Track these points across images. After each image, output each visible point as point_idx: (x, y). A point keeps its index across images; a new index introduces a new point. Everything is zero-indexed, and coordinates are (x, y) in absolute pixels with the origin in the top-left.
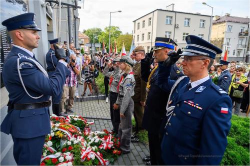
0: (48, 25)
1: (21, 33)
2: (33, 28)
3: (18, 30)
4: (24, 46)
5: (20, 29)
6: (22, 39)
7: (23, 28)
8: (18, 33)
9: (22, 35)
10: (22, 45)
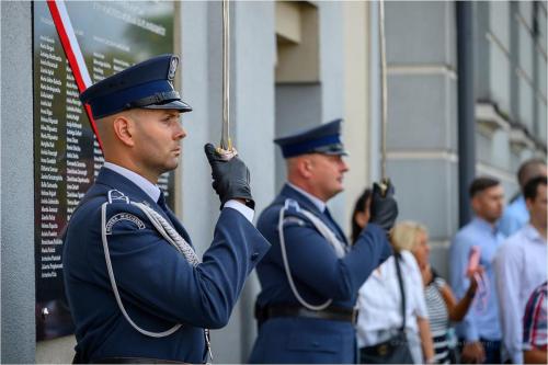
0: (283, 44)
1: (131, 123)
2: (166, 106)
3: (122, 115)
4: (134, 166)
5: (128, 109)
6: (130, 142)
7: (136, 105)
8: (121, 125)
9: (131, 131)
10: (130, 161)
